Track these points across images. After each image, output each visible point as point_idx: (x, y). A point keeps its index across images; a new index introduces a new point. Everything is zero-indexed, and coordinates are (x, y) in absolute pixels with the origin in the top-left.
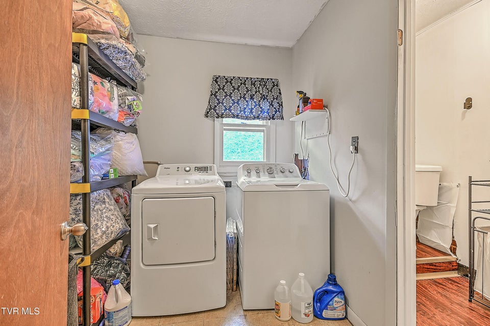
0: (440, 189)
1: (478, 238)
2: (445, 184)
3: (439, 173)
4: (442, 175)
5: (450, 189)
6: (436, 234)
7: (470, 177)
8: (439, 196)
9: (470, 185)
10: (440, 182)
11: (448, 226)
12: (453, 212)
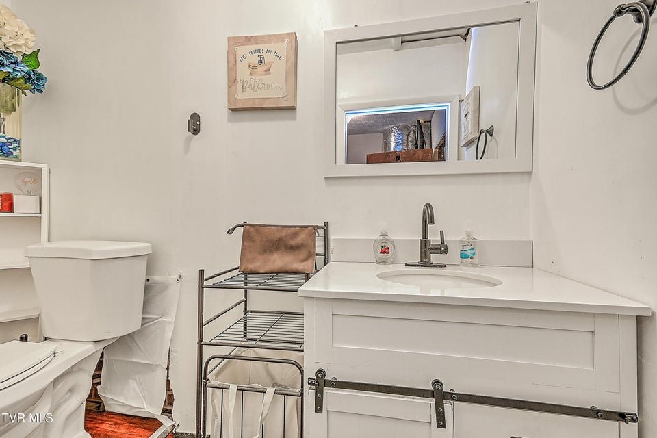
0: (147, 289)
1: (212, 401)
2: (156, 278)
3: (146, 257)
4: (151, 261)
5: (166, 287)
6: (135, 385)
7: (202, 272)
8: (146, 303)
9: (202, 288)
10: (146, 274)
11: (159, 365)
12: (168, 335)
